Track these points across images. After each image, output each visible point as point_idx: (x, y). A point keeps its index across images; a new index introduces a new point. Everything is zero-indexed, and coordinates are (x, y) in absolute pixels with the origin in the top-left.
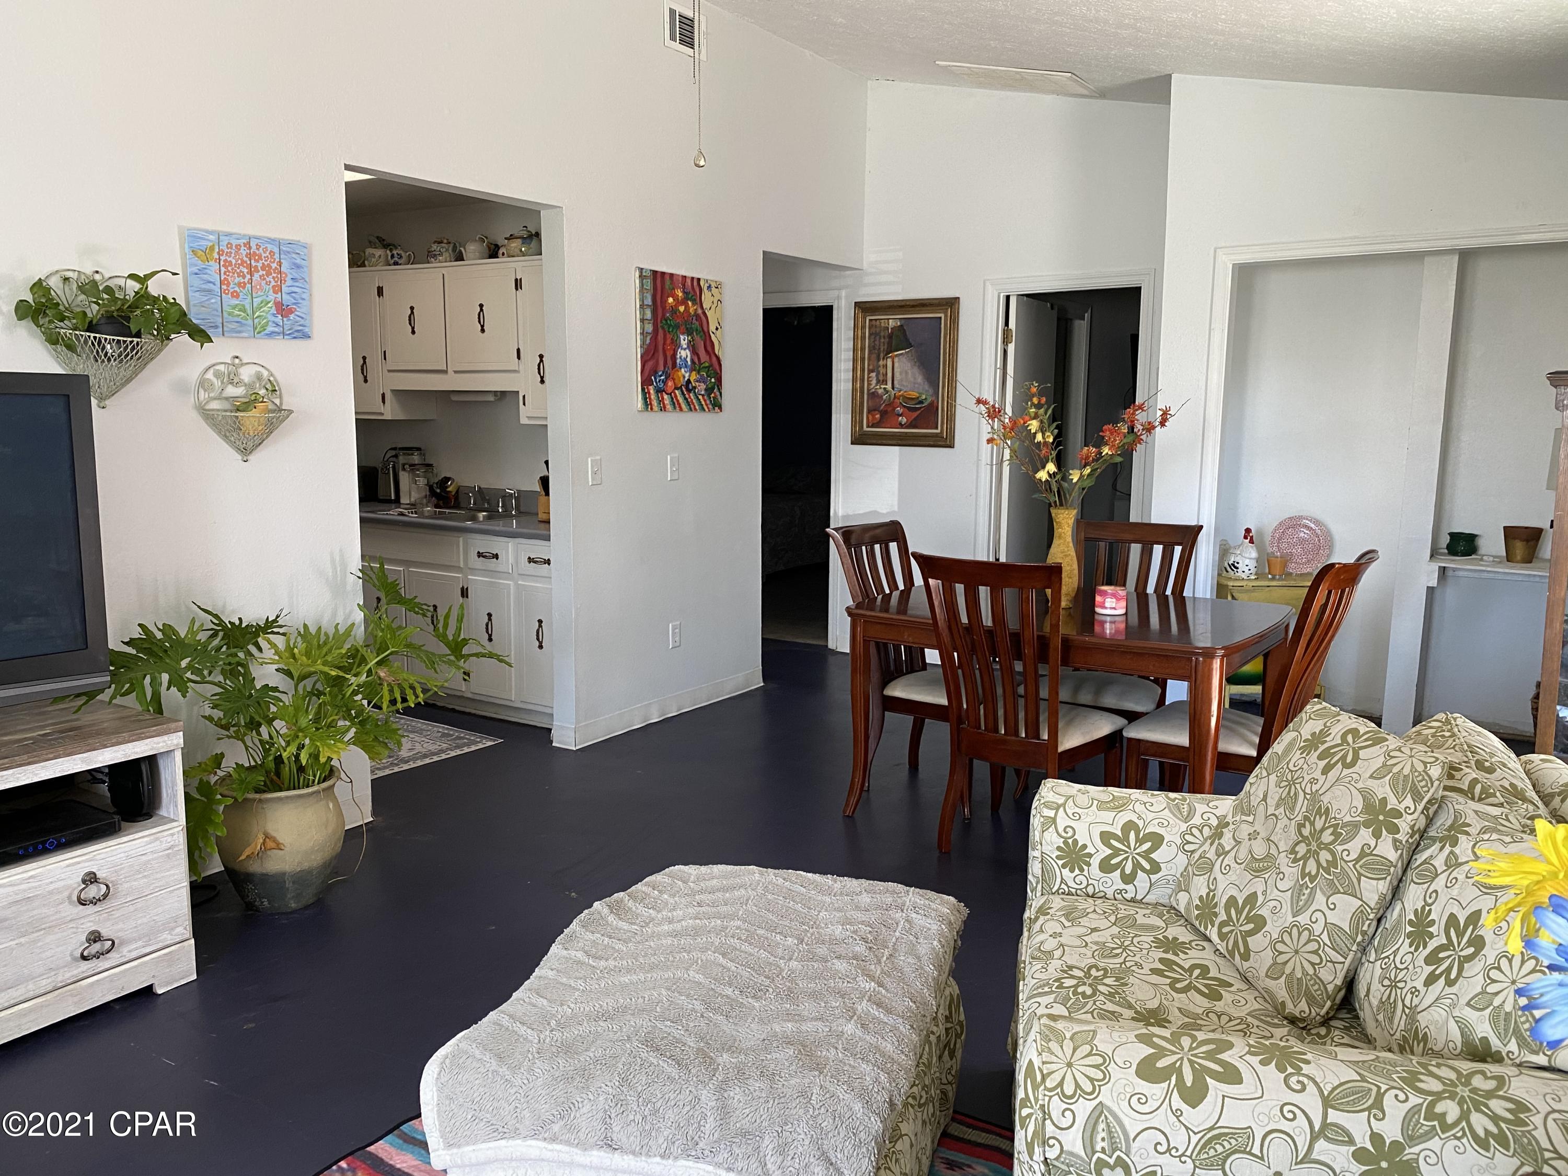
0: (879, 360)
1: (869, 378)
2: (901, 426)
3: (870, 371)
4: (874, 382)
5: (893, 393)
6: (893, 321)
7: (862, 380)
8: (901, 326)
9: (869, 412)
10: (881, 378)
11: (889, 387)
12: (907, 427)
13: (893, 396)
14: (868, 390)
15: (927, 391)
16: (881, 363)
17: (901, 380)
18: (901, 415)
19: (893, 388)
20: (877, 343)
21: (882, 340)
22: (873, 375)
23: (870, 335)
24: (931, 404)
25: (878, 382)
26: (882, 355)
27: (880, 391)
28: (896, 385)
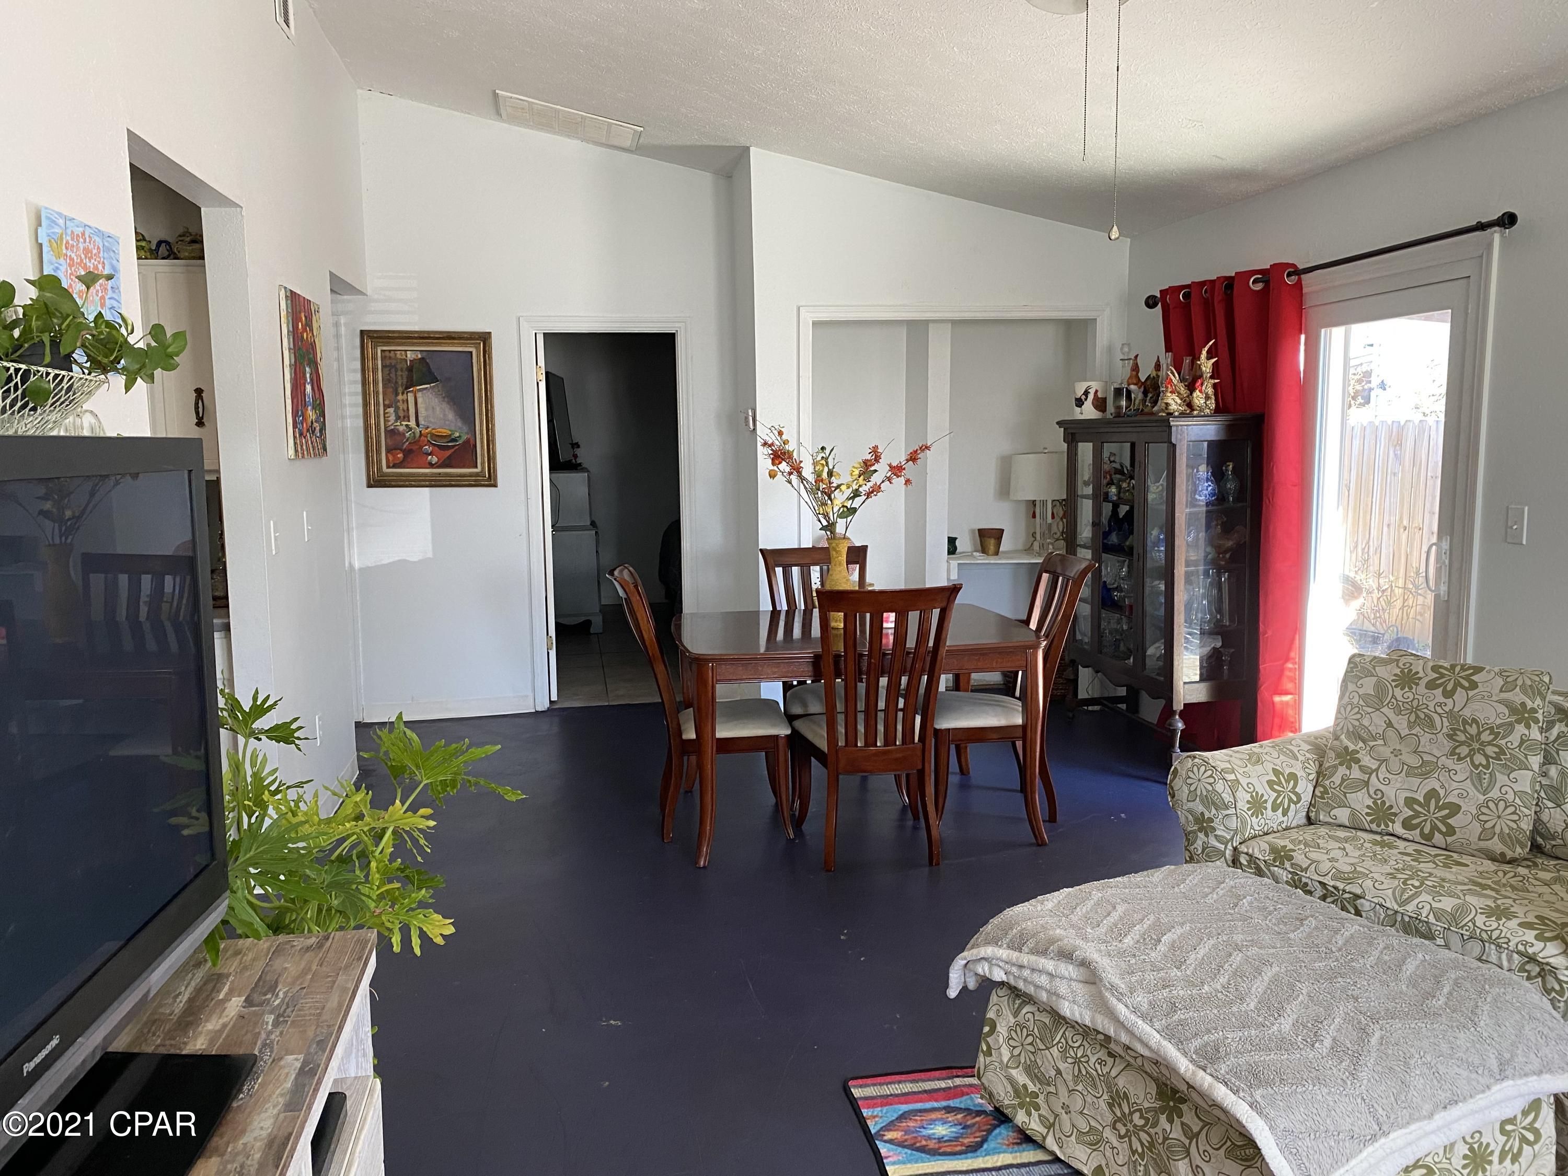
0: (397, 394)
1: (385, 414)
2: (431, 465)
3: (386, 406)
4: (392, 418)
5: (418, 430)
6: (412, 353)
7: (377, 417)
8: (423, 359)
9: (388, 451)
10: (401, 414)
11: (412, 423)
12: (439, 467)
13: (418, 435)
14: (386, 428)
15: (460, 428)
16: (400, 397)
17: (427, 417)
18: (430, 454)
19: (418, 425)
20: (393, 375)
21: (399, 373)
22: (391, 410)
23: (383, 367)
24: (467, 442)
25: (398, 418)
26: (400, 390)
27: (401, 429)
28: (422, 421)
